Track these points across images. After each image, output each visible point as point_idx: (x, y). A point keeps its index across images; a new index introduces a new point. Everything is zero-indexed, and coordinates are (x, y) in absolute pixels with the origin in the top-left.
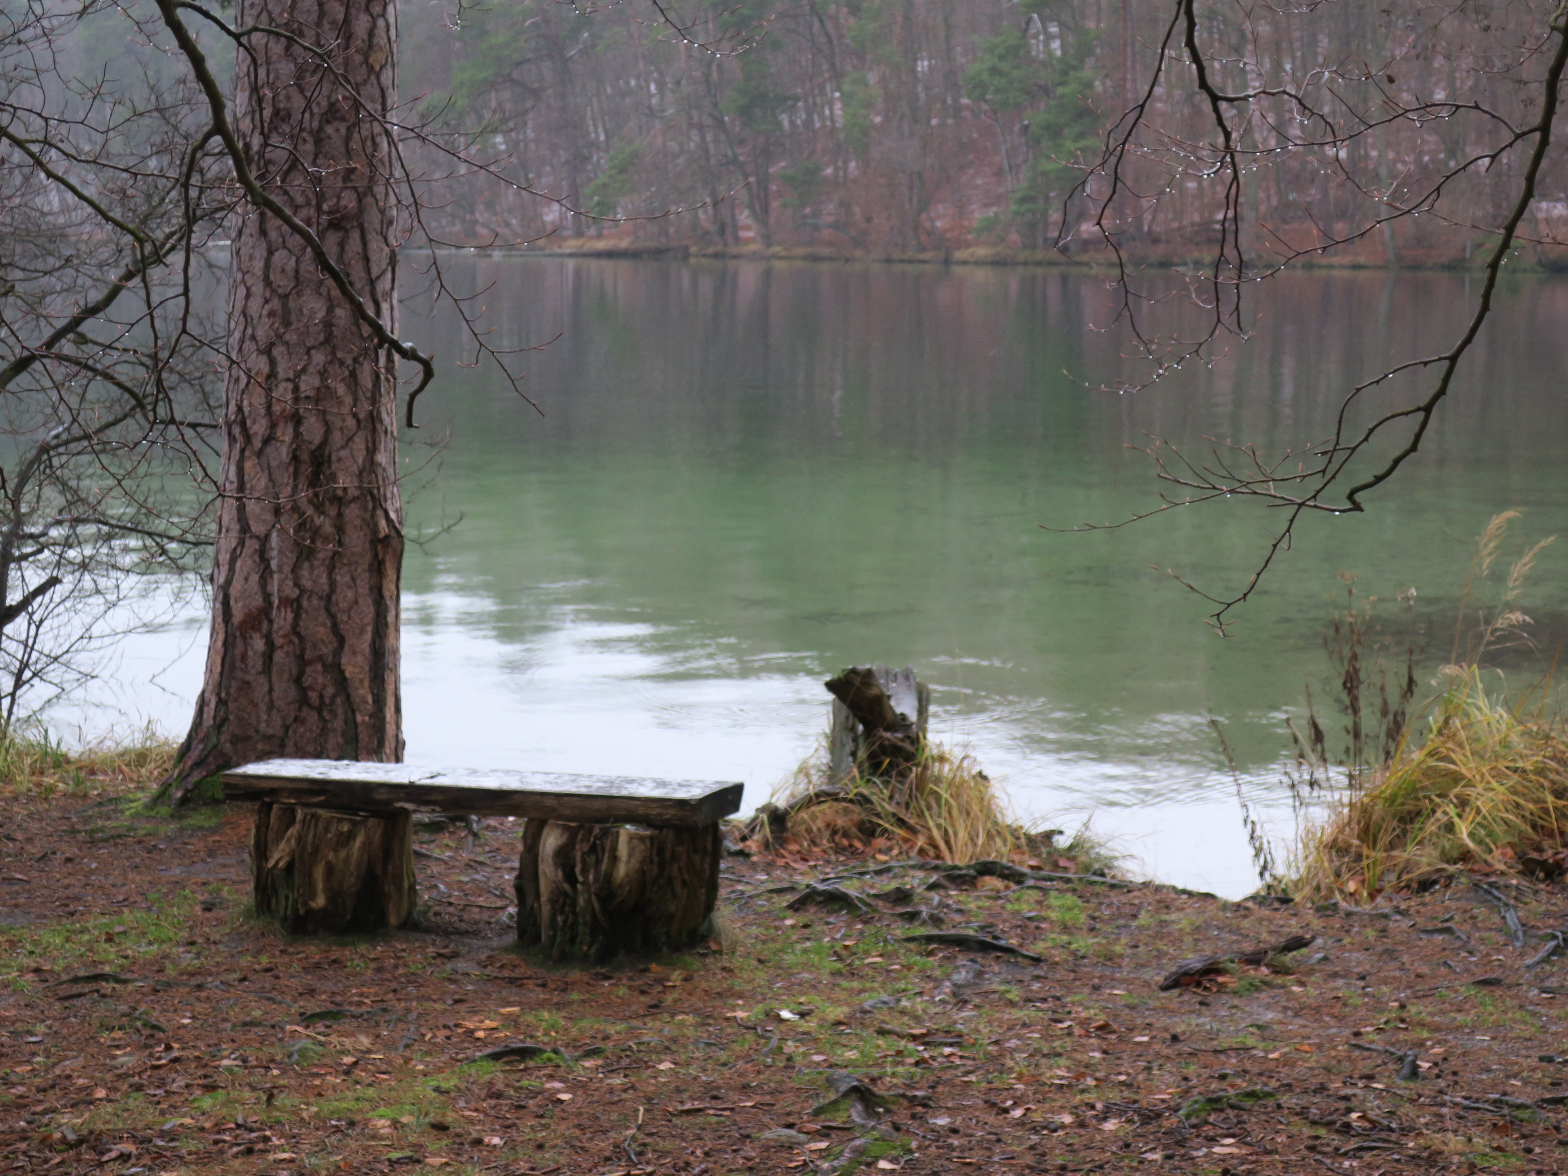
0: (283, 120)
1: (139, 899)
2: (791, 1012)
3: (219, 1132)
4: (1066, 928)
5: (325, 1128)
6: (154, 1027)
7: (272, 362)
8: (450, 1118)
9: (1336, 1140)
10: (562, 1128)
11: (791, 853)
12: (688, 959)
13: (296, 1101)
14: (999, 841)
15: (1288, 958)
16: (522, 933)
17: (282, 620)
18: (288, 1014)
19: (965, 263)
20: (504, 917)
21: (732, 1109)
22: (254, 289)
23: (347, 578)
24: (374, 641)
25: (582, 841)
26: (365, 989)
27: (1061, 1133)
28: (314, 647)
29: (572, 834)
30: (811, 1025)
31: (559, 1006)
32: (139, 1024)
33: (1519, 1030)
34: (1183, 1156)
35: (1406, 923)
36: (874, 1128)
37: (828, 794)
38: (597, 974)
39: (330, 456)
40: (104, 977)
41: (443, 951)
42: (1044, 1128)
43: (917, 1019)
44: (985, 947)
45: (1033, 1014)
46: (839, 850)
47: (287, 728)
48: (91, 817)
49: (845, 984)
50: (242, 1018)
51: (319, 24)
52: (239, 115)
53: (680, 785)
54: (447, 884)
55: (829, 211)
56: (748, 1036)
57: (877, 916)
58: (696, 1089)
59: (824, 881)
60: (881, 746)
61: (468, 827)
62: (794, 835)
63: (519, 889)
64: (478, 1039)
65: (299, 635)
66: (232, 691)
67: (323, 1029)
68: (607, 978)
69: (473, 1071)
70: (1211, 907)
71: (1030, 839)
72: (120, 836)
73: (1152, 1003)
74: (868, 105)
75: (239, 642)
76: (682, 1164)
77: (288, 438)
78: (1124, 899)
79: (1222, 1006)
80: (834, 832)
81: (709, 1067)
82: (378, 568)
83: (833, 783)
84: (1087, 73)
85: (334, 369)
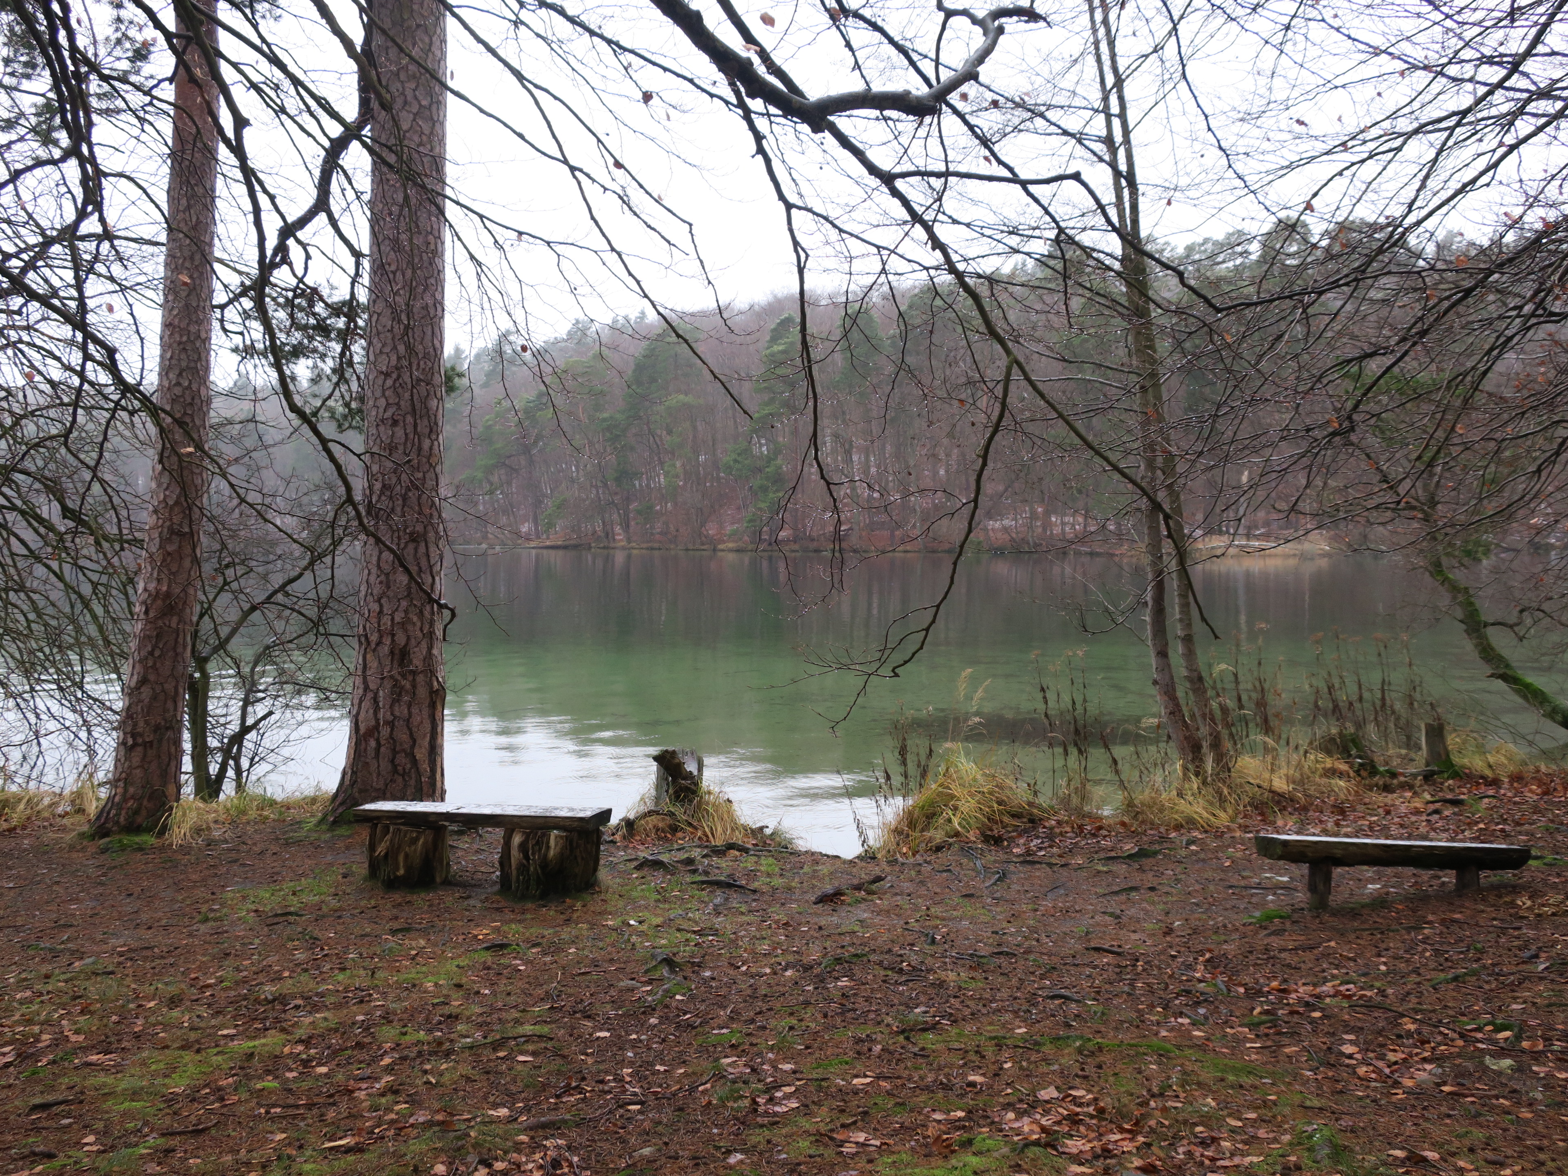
1: (310, 873)
2: (635, 921)
3: (346, 992)
4: (769, 875)
5: (400, 988)
6: (315, 939)
7: (381, 606)
8: (464, 980)
9: (896, 977)
10: (520, 984)
11: (636, 841)
12: (584, 895)
13: (387, 975)
14: (737, 833)
15: (874, 887)
16: (502, 885)
17: (385, 732)
18: (384, 930)
19: (723, 550)
20: (494, 877)
21: (604, 972)
22: (372, 570)
23: (418, 711)
24: (431, 741)
25: (532, 839)
26: (423, 916)
27: (765, 978)
28: (401, 745)
29: (527, 836)
30: (644, 927)
31: (520, 922)
32: (307, 937)
33: (983, 918)
34: (823, 987)
35: (929, 868)
36: (674, 979)
37: (654, 811)
38: (539, 905)
39: (409, 651)
40: (290, 914)
41: (463, 895)
42: (757, 975)
43: (696, 923)
44: (729, 886)
45: (752, 918)
46: (660, 839)
47: (387, 785)
48: (286, 831)
49: (661, 906)
50: (361, 932)
51: (405, 444)
53: (581, 810)
54: (465, 861)
55: (658, 527)
56: (613, 934)
57: (677, 872)
58: (587, 961)
59: (652, 854)
60: (680, 787)
61: (477, 832)
62: (638, 832)
63: (501, 863)
64: (479, 940)
65: (393, 739)
66: (359, 767)
67: (401, 937)
68: (544, 906)
69: (476, 956)
70: (838, 862)
71: (752, 830)
72: (301, 841)
73: (810, 911)
74: (676, 477)
75: (363, 742)
77: (388, 643)
78: (796, 859)
79: (843, 911)
80: (658, 830)
81: (594, 950)
82: (433, 706)
83: (657, 806)
84: (779, 461)
85: (412, 609)
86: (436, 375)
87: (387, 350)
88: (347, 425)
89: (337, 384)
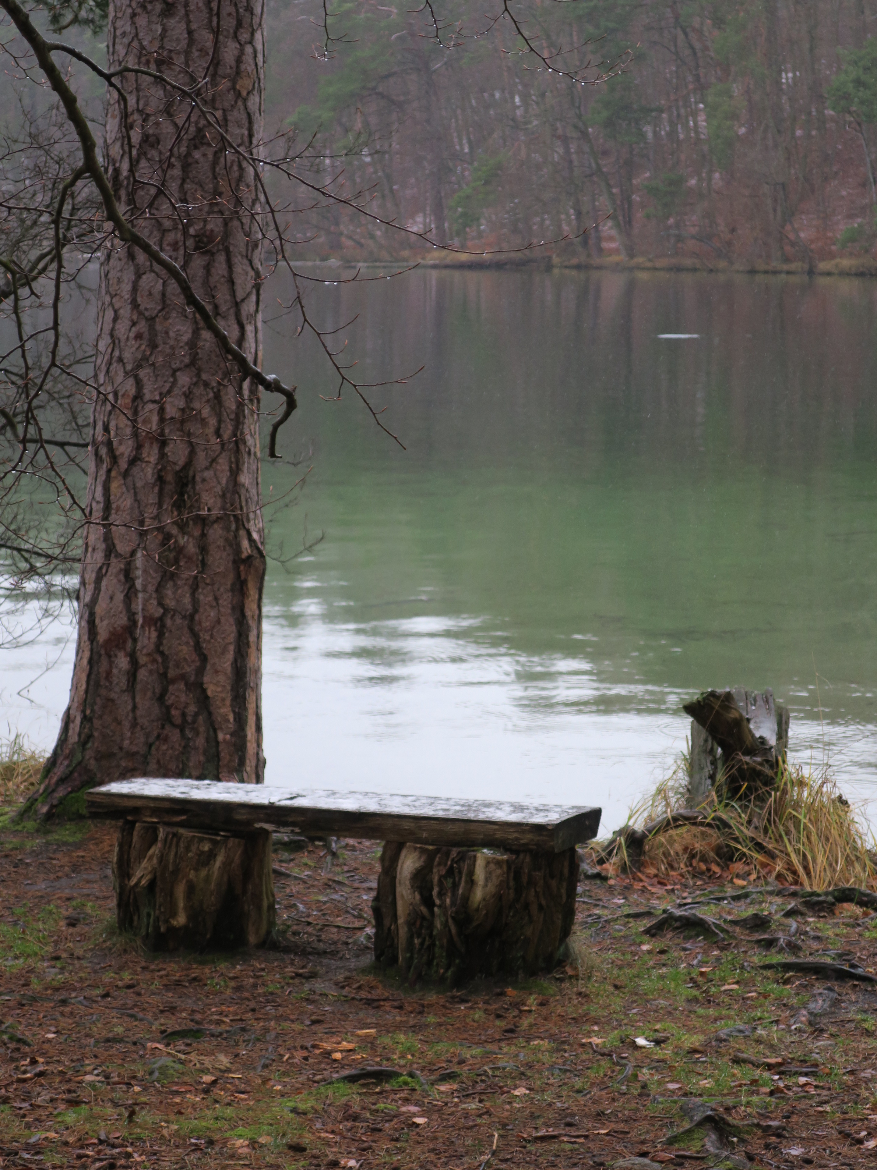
0: (152, 146)
2: (646, 1039)
3: (82, 1147)
5: (185, 1146)
6: (19, 1041)
7: (139, 383)
8: (307, 1139)
10: (418, 1151)
11: (648, 876)
12: (544, 982)
13: (157, 1118)
14: (858, 867)
16: (378, 956)
17: (146, 639)
18: (150, 1032)
19: (829, 274)
20: (362, 938)
21: (586, 1137)
22: (121, 311)
23: (210, 598)
24: (236, 660)
25: (439, 864)
26: (224, 1008)
28: (177, 665)
29: (430, 857)
30: (666, 1052)
31: (415, 1029)
36: (727, 1158)
37: (686, 818)
38: (453, 997)
39: (194, 477)
41: (301, 971)
43: (773, 1048)
44: (842, 976)
46: (696, 874)
47: (150, 746)
49: (701, 1011)
50: (105, 1034)
51: (187, 53)
52: (109, 141)
53: (537, 809)
54: (305, 904)
55: (693, 222)
56: (603, 1063)
57: (734, 942)
58: (551, 1115)
59: (680, 906)
60: (740, 770)
61: (327, 846)
62: (651, 858)
63: (377, 911)
64: (335, 1060)
65: (162, 653)
66: (96, 708)
67: (183, 1047)
68: (463, 1001)
69: (330, 1093)
74: (733, 116)
75: (104, 659)
77: (153, 459)
80: (692, 856)
81: (564, 1093)
83: (691, 808)
85: (199, 391)
88: (69, 17)
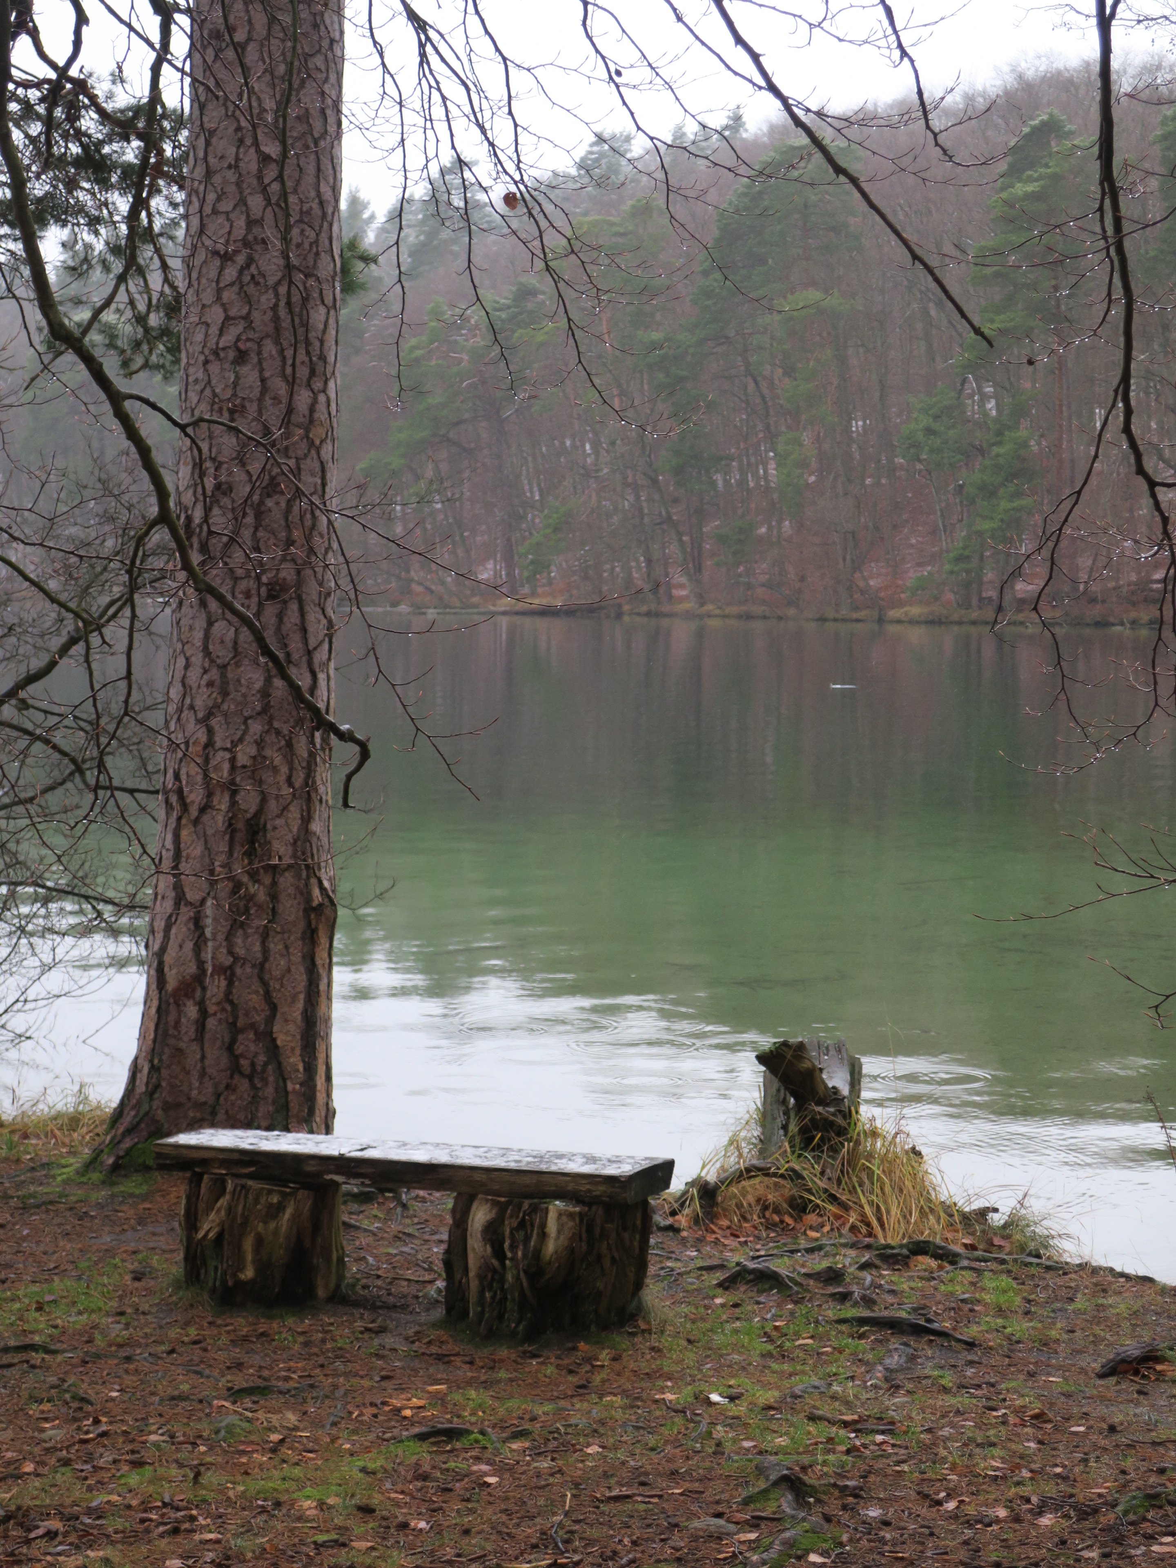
0: (224, 494)
1: (70, 1267)
2: (720, 1395)
3: (145, 1511)
4: (1000, 1311)
5: (251, 1508)
6: (83, 1400)
7: (210, 731)
8: (376, 1500)
10: (489, 1512)
11: (721, 1228)
12: (616, 1337)
13: (223, 1480)
14: (932, 1219)
16: (449, 1310)
17: (216, 987)
18: (217, 1389)
19: (899, 622)
20: (432, 1291)
21: (660, 1497)
22: (193, 659)
23: (281, 947)
24: (306, 1010)
25: (511, 1217)
26: (292, 1364)
27: (995, 1527)
28: (247, 1014)
29: (502, 1209)
30: (741, 1409)
31: (486, 1385)
32: (67, 1396)
34: (1121, 1554)
36: (804, 1519)
37: (759, 1169)
38: (525, 1352)
39: (265, 825)
40: (32, 1347)
41: (370, 1325)
42: (979, 1522)
43: (849, 1405)
44: (918, 1330)
45: (967, 1401)
46: (770, 1226)
47: (219, 1096)
48: (24, 1182)
49: (775, 1366)
50: (170, 1391)
51: (260, 400)
52: (181, 489)
53: (610, 1161)
54: (375, 1257)
55: (763, 570)
56: (676, 1420)
57: (808, 1296)
58: (624, 1474)
59: (754, 1258)
60: (813, 1120)
61: (397, 1198)
62: (724, 1210)
63: (448, 1264)
64: (405, 1418)
65: (231, 1002)
66: (164, 1057)
67: (250, 1405)
68: (535, 1356)
69: (400, 1452)
70: (1149, 1291)
71: (966, 1217)
72: (51, 1203)
73: (1089, 1392)
74: (803, 464)
75: (173, 1008)
76: (609, 1554)
77: (224, 807)
78: (1060, 1281)
79: (1160, 1395)
80: (765, 1208)
81: (638, 1451)
82: (311, 936)
83: (764, 1158)
85: (271, 738)
86: (325, 258)
87: (226, 206)
88: (139, 361)
89: (122, 278)
